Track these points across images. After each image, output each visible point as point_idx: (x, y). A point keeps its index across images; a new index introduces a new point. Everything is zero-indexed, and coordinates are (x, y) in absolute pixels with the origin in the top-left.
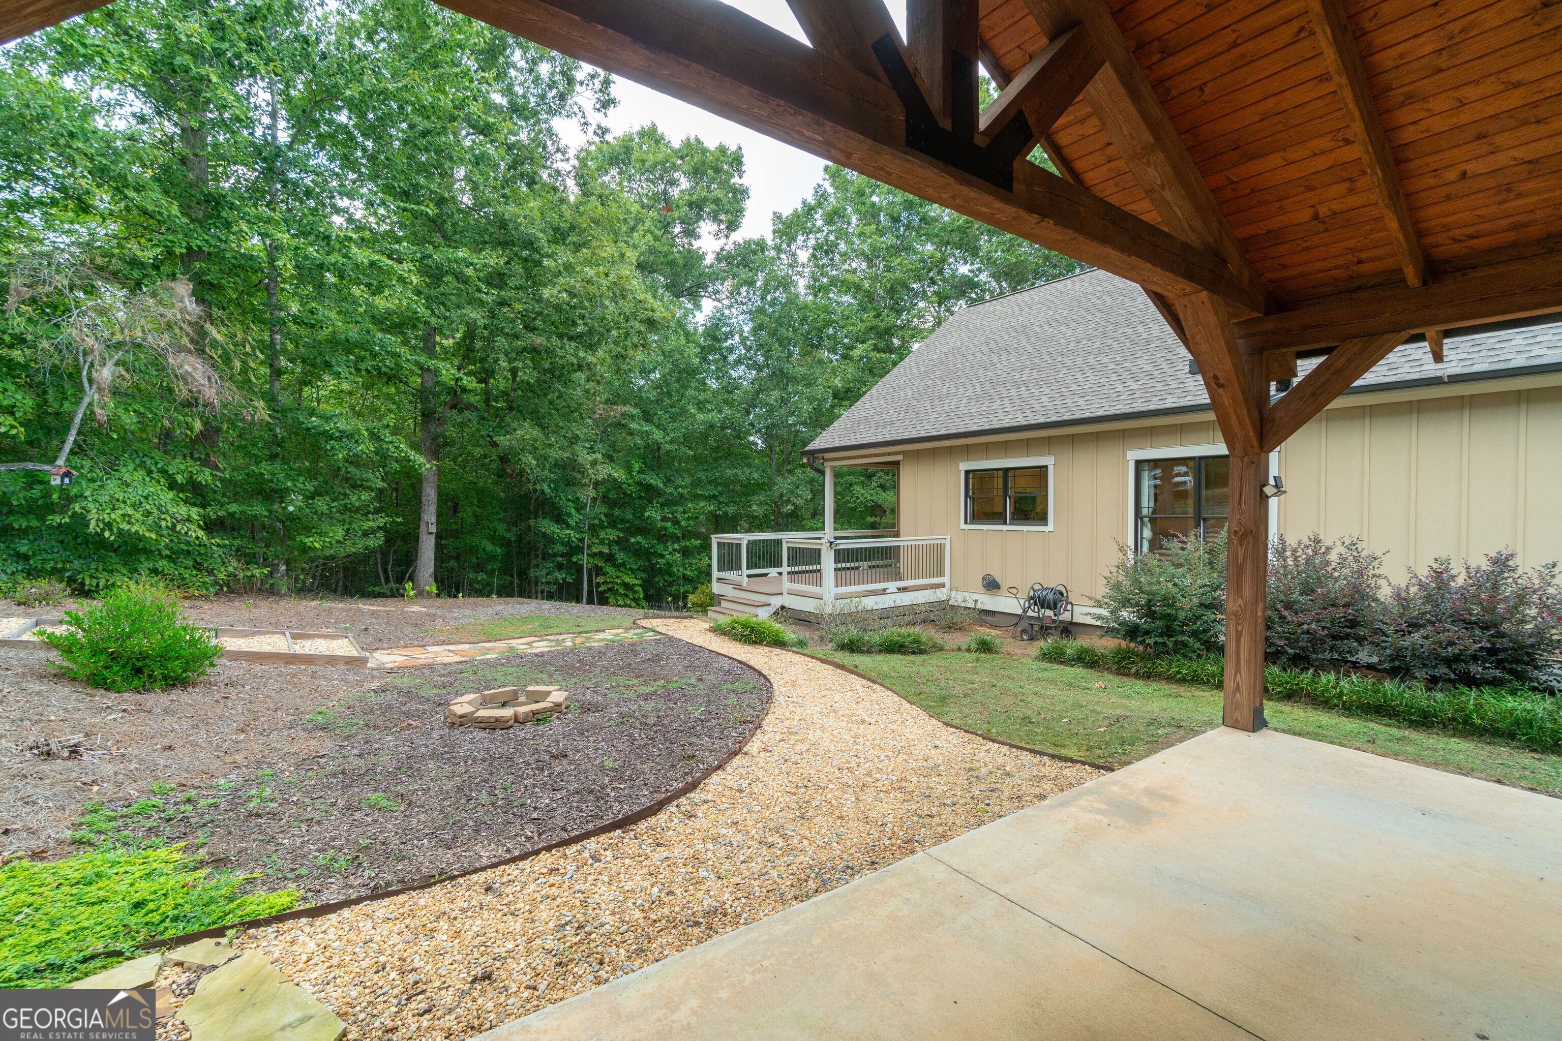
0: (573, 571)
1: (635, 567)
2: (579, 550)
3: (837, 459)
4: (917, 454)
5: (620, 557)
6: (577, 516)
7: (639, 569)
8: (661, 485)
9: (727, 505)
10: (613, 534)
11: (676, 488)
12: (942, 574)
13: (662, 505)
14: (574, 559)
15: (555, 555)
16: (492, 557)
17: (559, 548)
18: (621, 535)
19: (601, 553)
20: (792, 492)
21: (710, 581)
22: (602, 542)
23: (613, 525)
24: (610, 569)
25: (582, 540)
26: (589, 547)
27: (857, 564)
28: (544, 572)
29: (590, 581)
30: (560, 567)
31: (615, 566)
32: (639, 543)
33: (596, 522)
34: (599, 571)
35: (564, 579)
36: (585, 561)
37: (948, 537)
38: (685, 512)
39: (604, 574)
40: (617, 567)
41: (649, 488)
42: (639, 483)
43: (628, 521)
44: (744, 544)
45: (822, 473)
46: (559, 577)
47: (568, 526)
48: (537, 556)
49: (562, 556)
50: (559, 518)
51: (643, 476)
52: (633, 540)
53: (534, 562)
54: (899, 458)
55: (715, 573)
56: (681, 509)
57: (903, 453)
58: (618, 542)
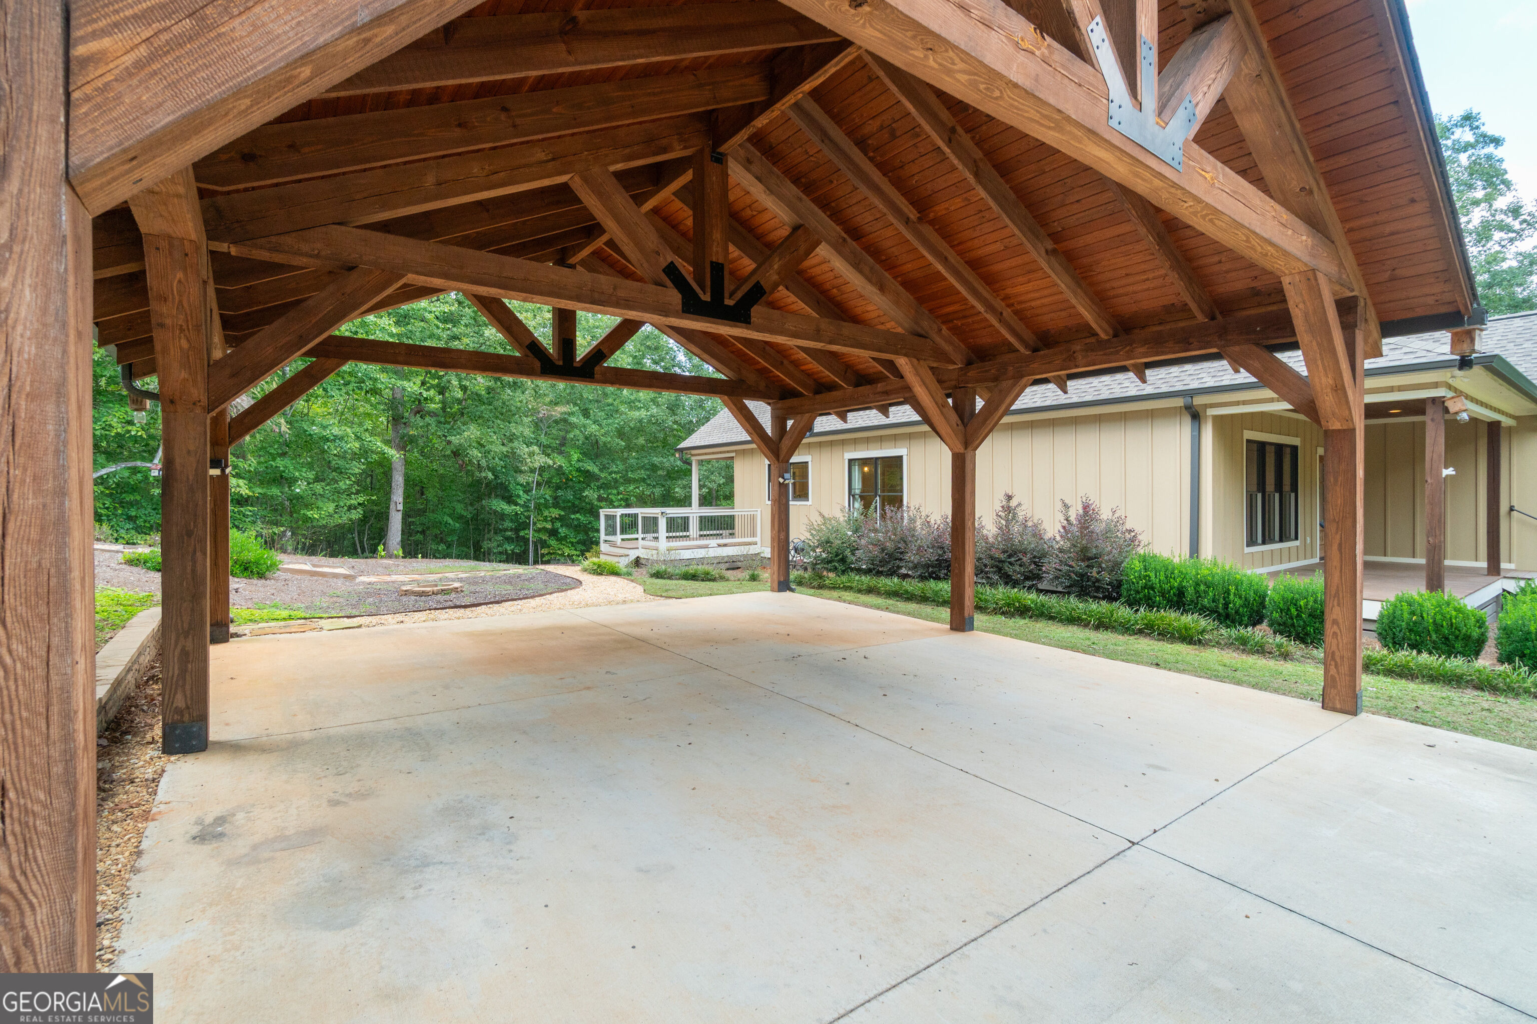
0: (522, 544)
1: (574, 540)
2: (526, 526)
3: (699, 455)
4: (744, 452)
5: (563, 531)
6: (525, 497)
7: (578, 543)
8: (596, 470)
10: (555, 513)
11: (610, 474)
12: (756, 535)
13: (599, 488)
14: (522, 533)
15: (506, 530)
16: (453, 531)
17: (508, 524)
18: (563, 513)
19: (544, 529)
22: (545, 520)
23: (556, 505)
24: (553, 542)
25: (529, 517)
26: (535, 524)
27: (721, 532)
28: (495, 544)
29: (536, 551)
30: (508, 539)
31: (557, 540)
32: (578, 519)
33: (540, 503)
34: (544, 544)
35: (512, 550)
36: (531, 534)
37: (759, 510)
38: (618, 494)
39: (549, 547)
40: (560, 540)
41: (587, 474)
42: (578, 470)
43: (569, 501)
44: (618, 515)
45: (690, 464)
46: (509, 548)
47: (516, 504)
48: (489, 531)
49: (511, 530)
50: (510, 499)
51: (581, 464)
52: (573, 516)
53: (487, 536)
54: (733, 455)
55: (602, 536)
56: (615, 492)
57: (735, 451)
58: (560, 519)
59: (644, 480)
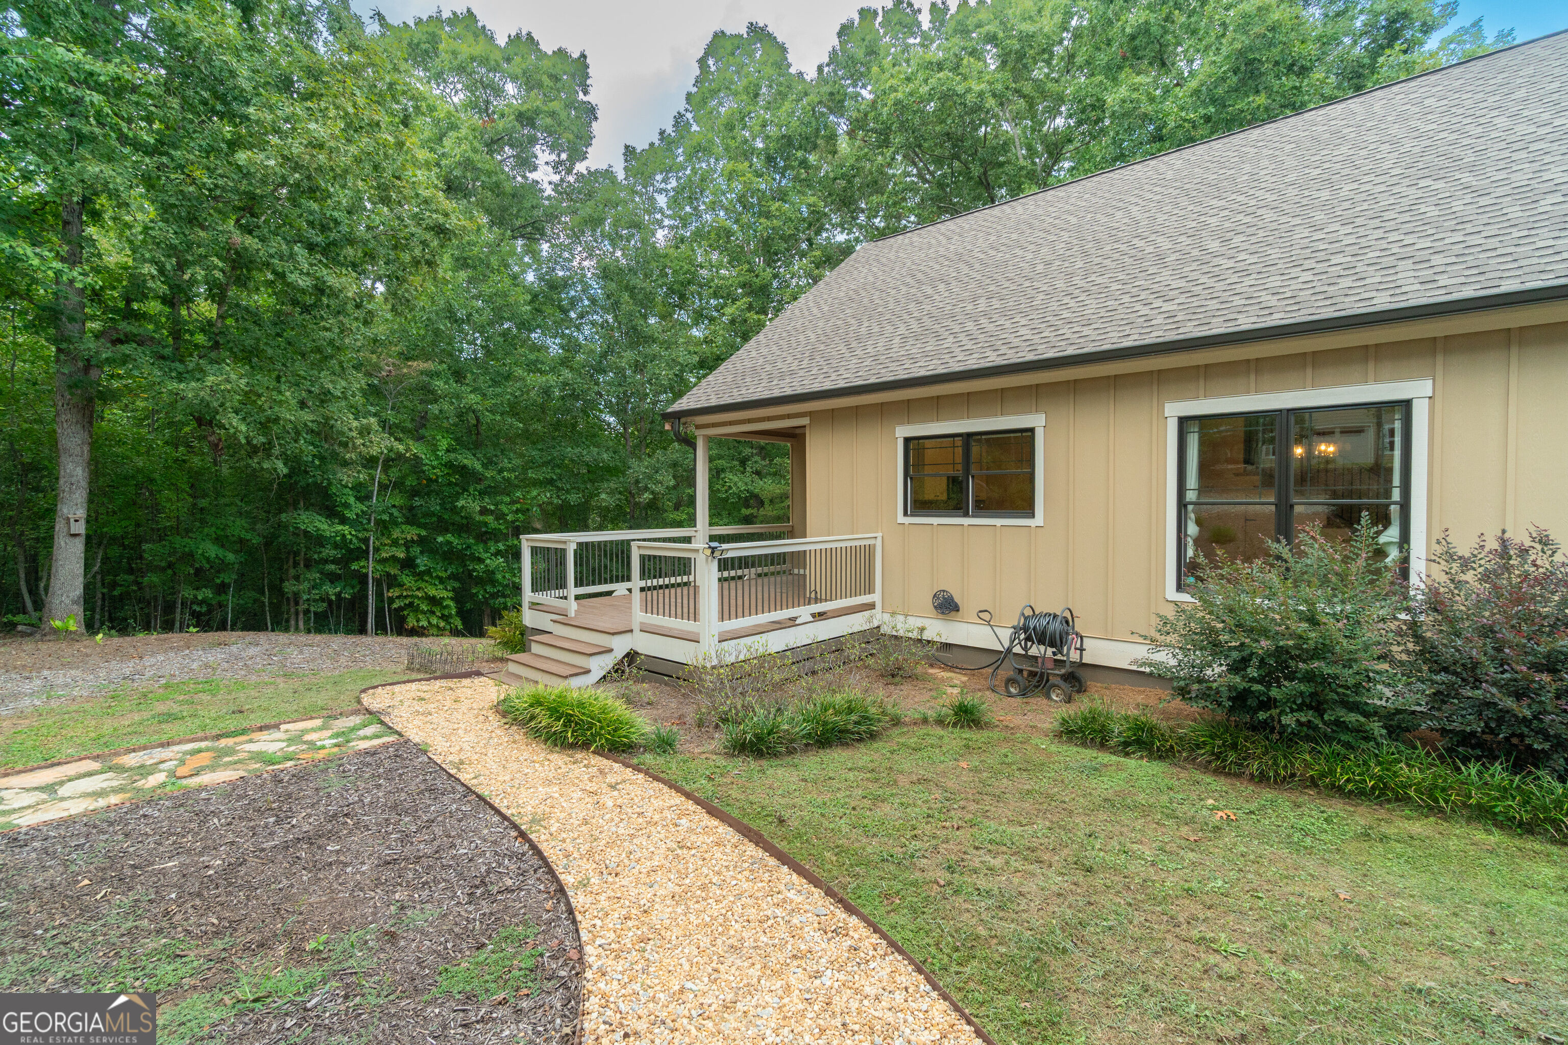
0: (355, 582)
1: (444, 575)
2: (363, 554)
3: (714, 425)
4: (831, 418)
5: (423, 562)
6: (358, 507)
7: (449, 578)
8: (478, 466)
9: (568, 492)
10: (412, 532)
11: (500, 471)
12: (870, 590)
13: (482, 493)
14: (354, 566)
15: (326, 561)
16: (222, 566)
17: (329, 552)
18: (424, 533)
19: (394, 558)
20: (650, 478)
21: (517, 607)
22: (395, 543)
23: (412, 520)
24: (407, 580)
25: (366, 541)
26: (377, 550)
27: (740, 572)
28: (305, 586)
29: (379, 595)
30: (333, 578)
31: (415, 574)
32: (449, 543)
33: (386, 517)
34: (392, 581)
35: (338, 595)
36: (371, 568)
37: (879, 535)
38: (513, 502)
39: (401, 585)
40: (420, 576)
41: (463, 470)
42: (449, 465)
43: (433, 514)
44: (571, 549)
45: (693, 446)
46: (331, 591)
47: (343, 521)
48: (296, 564)
49: (335, 561)
50: (332, 512)
51: (452, 455)
52: (440, 539)
53: (292, 572)
54: (805, 421)
55: (528, 595)
56: (508, 499)
57: (810, 414)
58: (422, 541)
59: (551, 482)
